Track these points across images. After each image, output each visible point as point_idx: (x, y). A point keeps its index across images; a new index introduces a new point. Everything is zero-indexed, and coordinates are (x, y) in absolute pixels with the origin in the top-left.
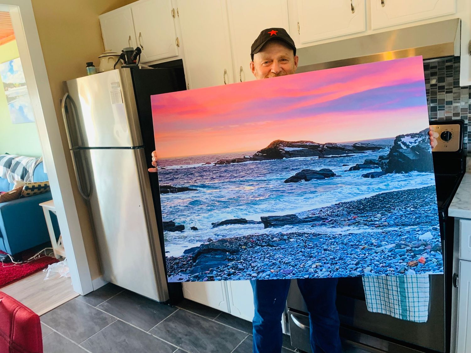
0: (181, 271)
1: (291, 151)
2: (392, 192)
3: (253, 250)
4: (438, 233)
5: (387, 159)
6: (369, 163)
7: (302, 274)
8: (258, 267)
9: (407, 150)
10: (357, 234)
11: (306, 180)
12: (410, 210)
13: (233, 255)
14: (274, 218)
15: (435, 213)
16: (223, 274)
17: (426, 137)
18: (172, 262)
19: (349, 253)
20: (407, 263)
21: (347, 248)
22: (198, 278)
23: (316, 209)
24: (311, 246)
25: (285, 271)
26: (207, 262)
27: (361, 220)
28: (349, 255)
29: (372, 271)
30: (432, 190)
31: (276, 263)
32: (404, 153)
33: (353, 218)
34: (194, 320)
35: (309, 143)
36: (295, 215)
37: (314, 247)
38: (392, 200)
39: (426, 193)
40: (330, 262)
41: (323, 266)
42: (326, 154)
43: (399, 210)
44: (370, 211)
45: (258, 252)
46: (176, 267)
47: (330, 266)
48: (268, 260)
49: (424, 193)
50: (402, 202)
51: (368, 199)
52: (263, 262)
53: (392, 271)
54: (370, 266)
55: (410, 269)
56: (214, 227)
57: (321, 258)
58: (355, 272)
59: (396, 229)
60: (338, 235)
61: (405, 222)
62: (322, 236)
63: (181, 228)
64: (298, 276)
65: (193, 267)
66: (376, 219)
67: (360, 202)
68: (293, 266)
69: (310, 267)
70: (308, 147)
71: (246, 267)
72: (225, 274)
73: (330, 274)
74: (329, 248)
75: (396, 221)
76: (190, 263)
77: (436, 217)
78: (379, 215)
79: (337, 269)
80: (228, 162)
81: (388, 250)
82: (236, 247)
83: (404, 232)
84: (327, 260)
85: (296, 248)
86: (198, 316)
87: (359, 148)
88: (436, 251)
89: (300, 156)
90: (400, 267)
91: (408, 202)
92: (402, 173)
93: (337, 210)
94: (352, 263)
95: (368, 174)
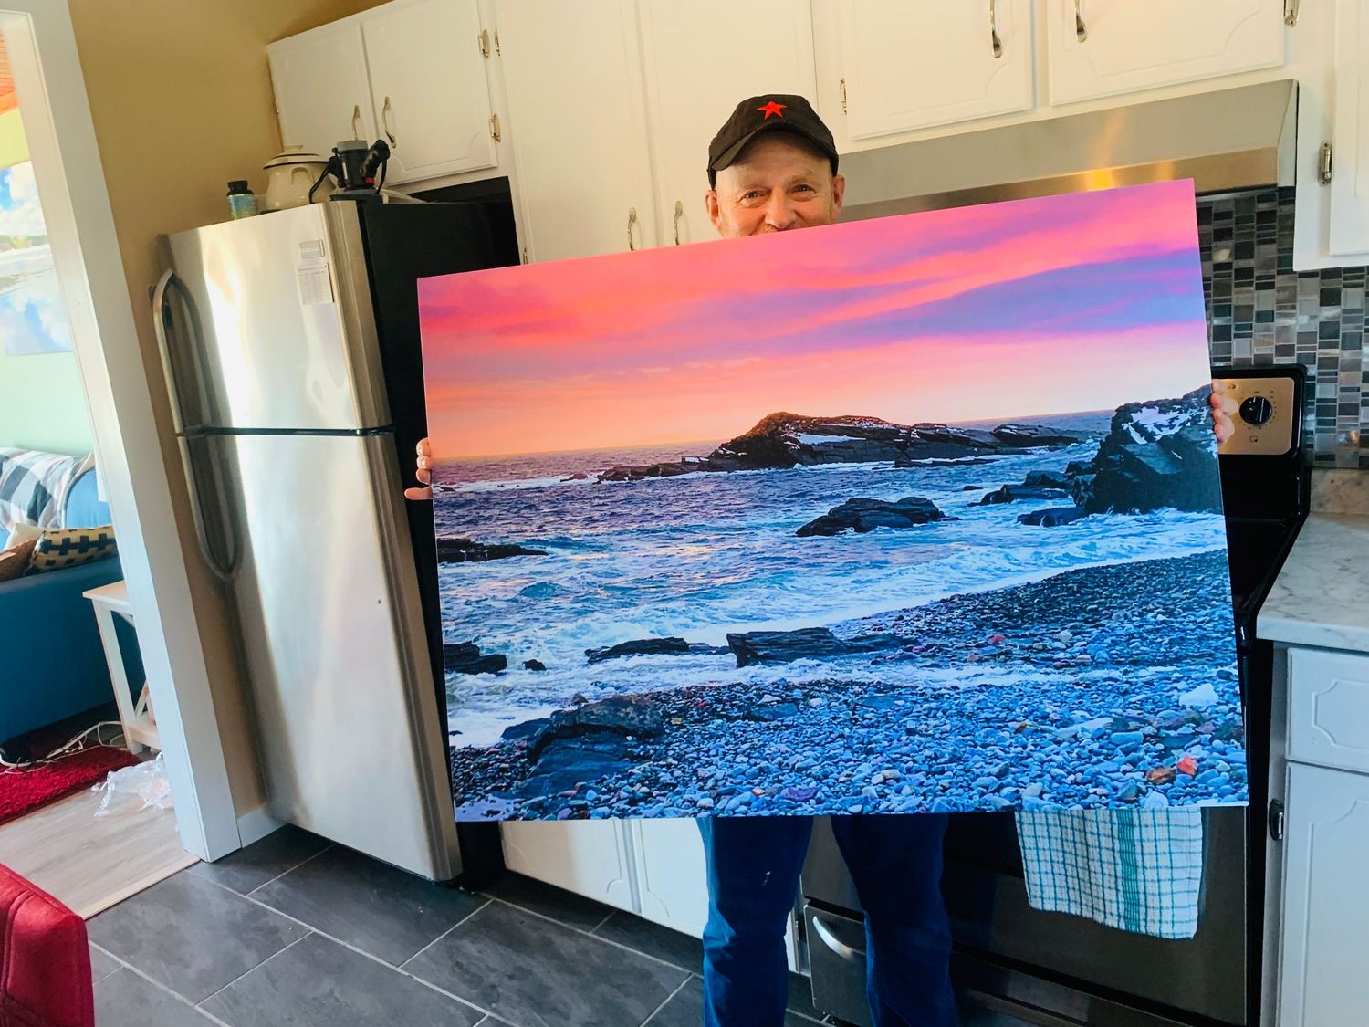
0: (493, 789)
1: (818, 445)
2: (1103, 567)
3: (704, 730)
4: (1233, 688)
5: (1089, 471)
6: (1038, 484)
7: (843, 801)
8: (717, 781)
9: (1149, 448)
10: (1001, 688)
11: (860, 530)
12: (1153, 620)
13: (645, 743)
14: (766, 638)
15: (1227, 630)
16: (614, 800)
17: (1203, 410)
18: (467, 762)
19: (980, 743)
20: (1145, 772)
21: (972, 727)
22: (541, 811)
23: (887, 614)
24: (870, 719)
25: (796, 792)
26: (570, 764)
27: (1015, 646)
28: (979, 748)
29: (1045, 796)
30: (1219, 564)
31: (768, 767)
32: (1140, 455)
33: (990, 642)
34: (534, 935)
35: (868, 424)
36: (827, 630)
37: (879, 722)
38: (1105, 590)
39: (1199, 571)
40: (925, 767)
41: (905, 779)
42: (915, 456)
43: (1123, 619)
44: (1039, 622)
45: (718, 737)
46: (480, 777)
47: (924, 779)
48: (746, 759)
49: (1196, 571)
50: (1132, 595)
51: (1036, 585)
52: (732, 766)
53: (1100, 796)
54: (1037, 779)
55: (1154, 790)
56: (591, 662)
57: (898, 756)
58: (996, 797)
59: (1115, 674)
60: (949, 689)
61: (1140, 654)
62: (902, 691)
63: (496, 664)
64: (831, 809)
65: (530, 777)
66: (1057, 644)
67: (1011, 594)
68: (817, 779)
69: (866, 780)
70: (867, 434)
71: (683, 780)
72: (622, 800)
73: (924, 802)
74: (923, 726)
75: (1114, 652)
76: (520, 767)
77: (1229, 642)
78: (1066, 634)
79: (945, 789)
80: (637, 474)
81: (1090, 736)
82: (656, 721)
83: (1137, 683)
84: (915, 762)
85: (826, 725)
86: (546, 922)
87: (1011, 439)
88: (1227, 740)
89: (842, 459)
90: (1124, 786)
91: (1148, 597)
92: (1132, 513)
93: (946, 617)
94: (986, 772)
95: (1035, 514)
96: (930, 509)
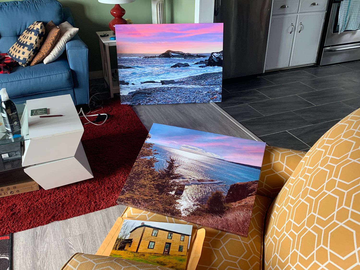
1: (174, 55)
3: (157, 93)
5: (207, 61)
6: (201, 62)
7: (175, 102)
9: (215, 58)
10: (195, 88)
11: (179, 67)
12: (213, 80)
13: (149, 95)
14: (166, 81)
16: (144, 102)
17: (221, 54)
18: (123, 97)
20: (210, 98)
21: (191, 93)
25: (168, 101)
26: (138, 97)
27: (197, 83)
28: (191, 95)
29: (199, 101)
30: (221, 73)
31: (165, 98)
33: (194, 82)
35: (181, 52)
36: (174, 80)
37: (180, 92)
38: (208, 76)
40: (185, 98)
41: (182, 99)
42: (187, 57)
43: (210, 80)
44: (200, 80)
45: (159, 94)
46: (125, 99)
48: (162, 97)
49: (219, 74)
50: (211, 77)
51: (200, 75)
52: (160, 98)
53: (205, 101)
54: (198, 99)
55: (211, 100)
56: (141, 84)
57: (182, 96)
58: (193, 101)
59: (208, 86)
60: (188, 88)
61: (211, 84)
62: (183, 88)
63: (127, 84)
64: (173, 103)
66: (202, 83)
67: (197, 76)
68: (171, 99)
69: (178, 99)
70: (180, 54)
71: (154, 100)
73: (184, 102)
74: (185, 93)
75: (208, 84)
76: (131, 98)
77: (221, 83)
78: (203, 81)
79: (187, 100)
80: (149, 57)
81: (205, 94)
82: (150, 92)
83: (210, 88)
85: (173, 93)
87: (199, 56)
88: (220, 94)
89: (177, 57)
90: (208, 100)
91: (213, 77)
92: (212, 66)
93: (189, 79)
94: (192, 98)
95: (201, 66)
96: (188, 65)
